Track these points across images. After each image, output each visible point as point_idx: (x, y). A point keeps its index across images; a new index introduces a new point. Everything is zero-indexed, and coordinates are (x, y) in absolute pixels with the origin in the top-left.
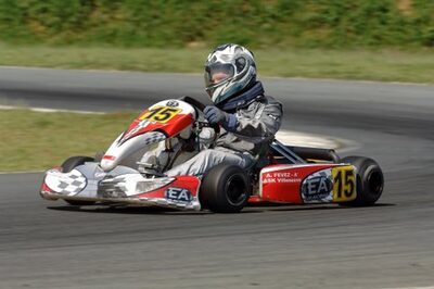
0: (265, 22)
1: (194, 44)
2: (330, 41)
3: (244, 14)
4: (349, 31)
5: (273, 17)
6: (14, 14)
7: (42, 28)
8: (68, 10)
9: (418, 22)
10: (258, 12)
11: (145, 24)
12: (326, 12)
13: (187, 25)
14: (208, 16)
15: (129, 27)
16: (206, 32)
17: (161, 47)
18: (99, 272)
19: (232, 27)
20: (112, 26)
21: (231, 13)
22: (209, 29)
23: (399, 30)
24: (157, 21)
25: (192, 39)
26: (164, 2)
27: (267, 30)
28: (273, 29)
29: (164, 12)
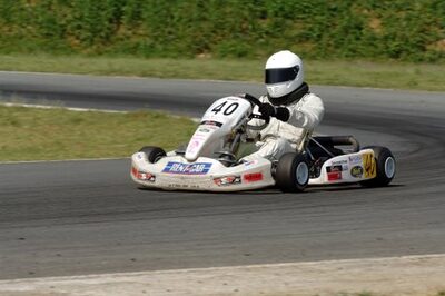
0: (262, 37)
1: (202, 55)
2: (313, 53)
3: (243, 31)
4: (329, 45)
5: (267, 33)
6: (54, 30)
7: (77, 42)
8: (99, 27)
9: (386, 38)
10: (254, 30)
11: (161, 39)
12: (311, 29)
13: (197, 40)
14: (214, 32)
15: (149, 41)
16: (211, 45)
17: (174, 57)
18: (119, 244)
19: (234, 42)
20: (135, 40)
21: (232, 30)
22: (215, 43)
24: (172, 36)
25: (201, 52)
26: (178, 21)
27: (262, 44)
28: (267, 44)
29: (178, 29)
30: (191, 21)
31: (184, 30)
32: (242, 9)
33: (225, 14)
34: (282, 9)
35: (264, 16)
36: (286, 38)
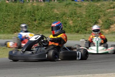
0: (35, 27)
1: (16, 33)
3: (29, 25)
5: (36, 26)
9: (74, 26)
10: (32, 25)
11: (2, 29)
13: (14, 28)
16: (19, 30)
23: (70, 29)
24: (6, 28)
26: (8, 23)
27: (35, 29)
28: (36, 29)
29: (8, 25)
30: (12, 22)
31: (10, 25)
32: (28, 18)
33: (23, 20)
34: (41, 18)
35: (35, 20)
36: (42, 27)
